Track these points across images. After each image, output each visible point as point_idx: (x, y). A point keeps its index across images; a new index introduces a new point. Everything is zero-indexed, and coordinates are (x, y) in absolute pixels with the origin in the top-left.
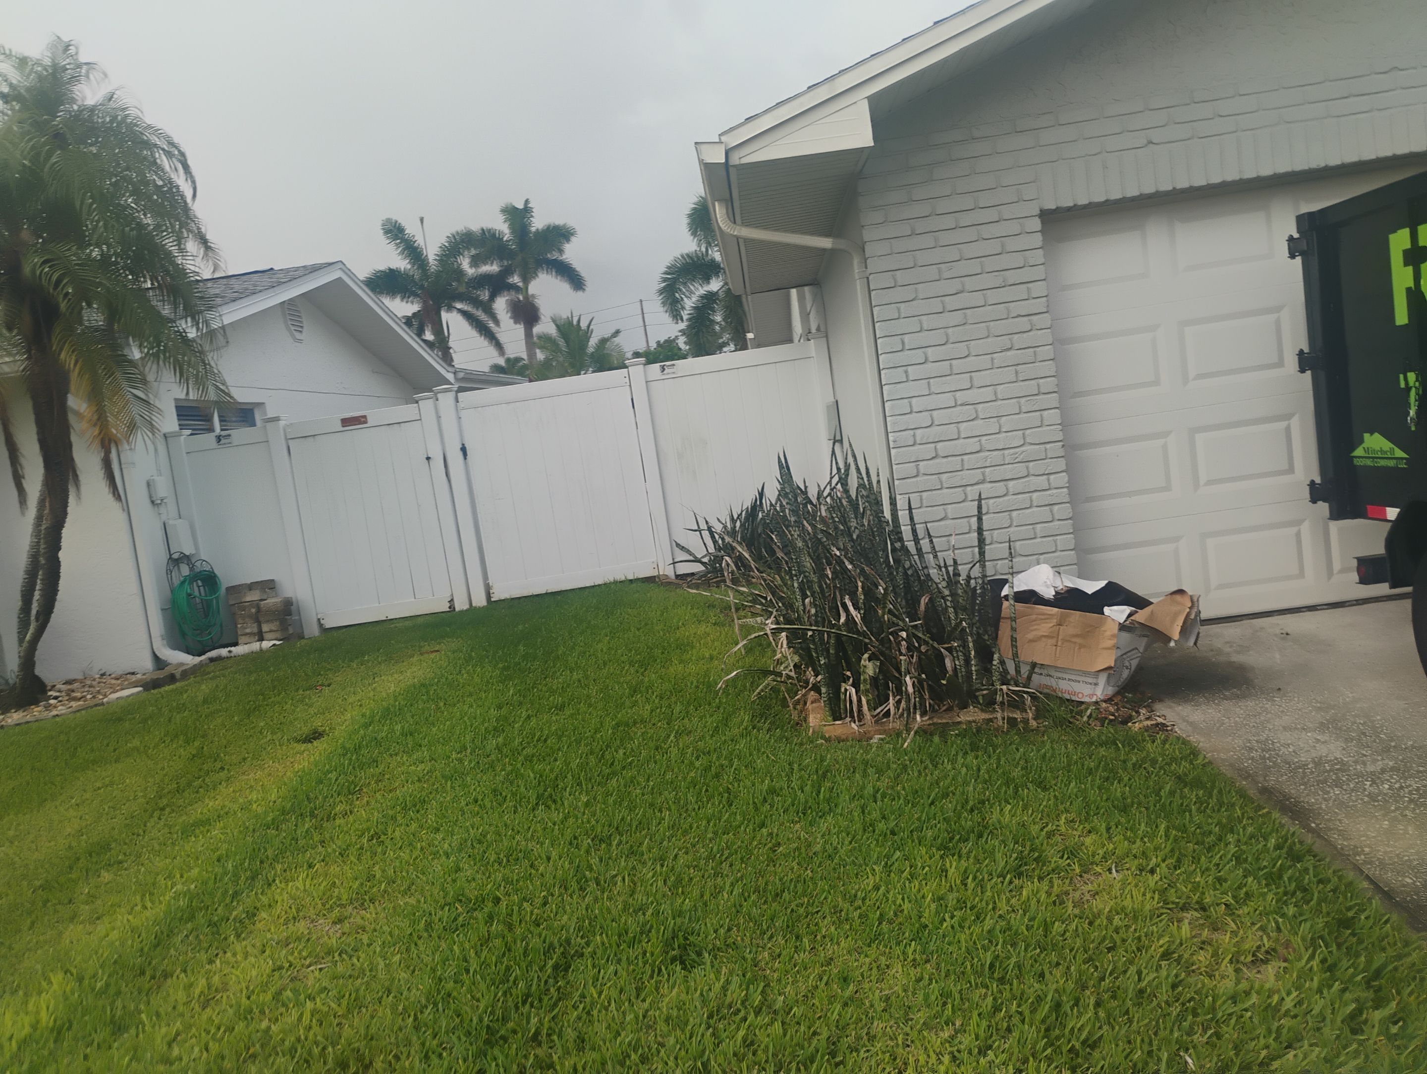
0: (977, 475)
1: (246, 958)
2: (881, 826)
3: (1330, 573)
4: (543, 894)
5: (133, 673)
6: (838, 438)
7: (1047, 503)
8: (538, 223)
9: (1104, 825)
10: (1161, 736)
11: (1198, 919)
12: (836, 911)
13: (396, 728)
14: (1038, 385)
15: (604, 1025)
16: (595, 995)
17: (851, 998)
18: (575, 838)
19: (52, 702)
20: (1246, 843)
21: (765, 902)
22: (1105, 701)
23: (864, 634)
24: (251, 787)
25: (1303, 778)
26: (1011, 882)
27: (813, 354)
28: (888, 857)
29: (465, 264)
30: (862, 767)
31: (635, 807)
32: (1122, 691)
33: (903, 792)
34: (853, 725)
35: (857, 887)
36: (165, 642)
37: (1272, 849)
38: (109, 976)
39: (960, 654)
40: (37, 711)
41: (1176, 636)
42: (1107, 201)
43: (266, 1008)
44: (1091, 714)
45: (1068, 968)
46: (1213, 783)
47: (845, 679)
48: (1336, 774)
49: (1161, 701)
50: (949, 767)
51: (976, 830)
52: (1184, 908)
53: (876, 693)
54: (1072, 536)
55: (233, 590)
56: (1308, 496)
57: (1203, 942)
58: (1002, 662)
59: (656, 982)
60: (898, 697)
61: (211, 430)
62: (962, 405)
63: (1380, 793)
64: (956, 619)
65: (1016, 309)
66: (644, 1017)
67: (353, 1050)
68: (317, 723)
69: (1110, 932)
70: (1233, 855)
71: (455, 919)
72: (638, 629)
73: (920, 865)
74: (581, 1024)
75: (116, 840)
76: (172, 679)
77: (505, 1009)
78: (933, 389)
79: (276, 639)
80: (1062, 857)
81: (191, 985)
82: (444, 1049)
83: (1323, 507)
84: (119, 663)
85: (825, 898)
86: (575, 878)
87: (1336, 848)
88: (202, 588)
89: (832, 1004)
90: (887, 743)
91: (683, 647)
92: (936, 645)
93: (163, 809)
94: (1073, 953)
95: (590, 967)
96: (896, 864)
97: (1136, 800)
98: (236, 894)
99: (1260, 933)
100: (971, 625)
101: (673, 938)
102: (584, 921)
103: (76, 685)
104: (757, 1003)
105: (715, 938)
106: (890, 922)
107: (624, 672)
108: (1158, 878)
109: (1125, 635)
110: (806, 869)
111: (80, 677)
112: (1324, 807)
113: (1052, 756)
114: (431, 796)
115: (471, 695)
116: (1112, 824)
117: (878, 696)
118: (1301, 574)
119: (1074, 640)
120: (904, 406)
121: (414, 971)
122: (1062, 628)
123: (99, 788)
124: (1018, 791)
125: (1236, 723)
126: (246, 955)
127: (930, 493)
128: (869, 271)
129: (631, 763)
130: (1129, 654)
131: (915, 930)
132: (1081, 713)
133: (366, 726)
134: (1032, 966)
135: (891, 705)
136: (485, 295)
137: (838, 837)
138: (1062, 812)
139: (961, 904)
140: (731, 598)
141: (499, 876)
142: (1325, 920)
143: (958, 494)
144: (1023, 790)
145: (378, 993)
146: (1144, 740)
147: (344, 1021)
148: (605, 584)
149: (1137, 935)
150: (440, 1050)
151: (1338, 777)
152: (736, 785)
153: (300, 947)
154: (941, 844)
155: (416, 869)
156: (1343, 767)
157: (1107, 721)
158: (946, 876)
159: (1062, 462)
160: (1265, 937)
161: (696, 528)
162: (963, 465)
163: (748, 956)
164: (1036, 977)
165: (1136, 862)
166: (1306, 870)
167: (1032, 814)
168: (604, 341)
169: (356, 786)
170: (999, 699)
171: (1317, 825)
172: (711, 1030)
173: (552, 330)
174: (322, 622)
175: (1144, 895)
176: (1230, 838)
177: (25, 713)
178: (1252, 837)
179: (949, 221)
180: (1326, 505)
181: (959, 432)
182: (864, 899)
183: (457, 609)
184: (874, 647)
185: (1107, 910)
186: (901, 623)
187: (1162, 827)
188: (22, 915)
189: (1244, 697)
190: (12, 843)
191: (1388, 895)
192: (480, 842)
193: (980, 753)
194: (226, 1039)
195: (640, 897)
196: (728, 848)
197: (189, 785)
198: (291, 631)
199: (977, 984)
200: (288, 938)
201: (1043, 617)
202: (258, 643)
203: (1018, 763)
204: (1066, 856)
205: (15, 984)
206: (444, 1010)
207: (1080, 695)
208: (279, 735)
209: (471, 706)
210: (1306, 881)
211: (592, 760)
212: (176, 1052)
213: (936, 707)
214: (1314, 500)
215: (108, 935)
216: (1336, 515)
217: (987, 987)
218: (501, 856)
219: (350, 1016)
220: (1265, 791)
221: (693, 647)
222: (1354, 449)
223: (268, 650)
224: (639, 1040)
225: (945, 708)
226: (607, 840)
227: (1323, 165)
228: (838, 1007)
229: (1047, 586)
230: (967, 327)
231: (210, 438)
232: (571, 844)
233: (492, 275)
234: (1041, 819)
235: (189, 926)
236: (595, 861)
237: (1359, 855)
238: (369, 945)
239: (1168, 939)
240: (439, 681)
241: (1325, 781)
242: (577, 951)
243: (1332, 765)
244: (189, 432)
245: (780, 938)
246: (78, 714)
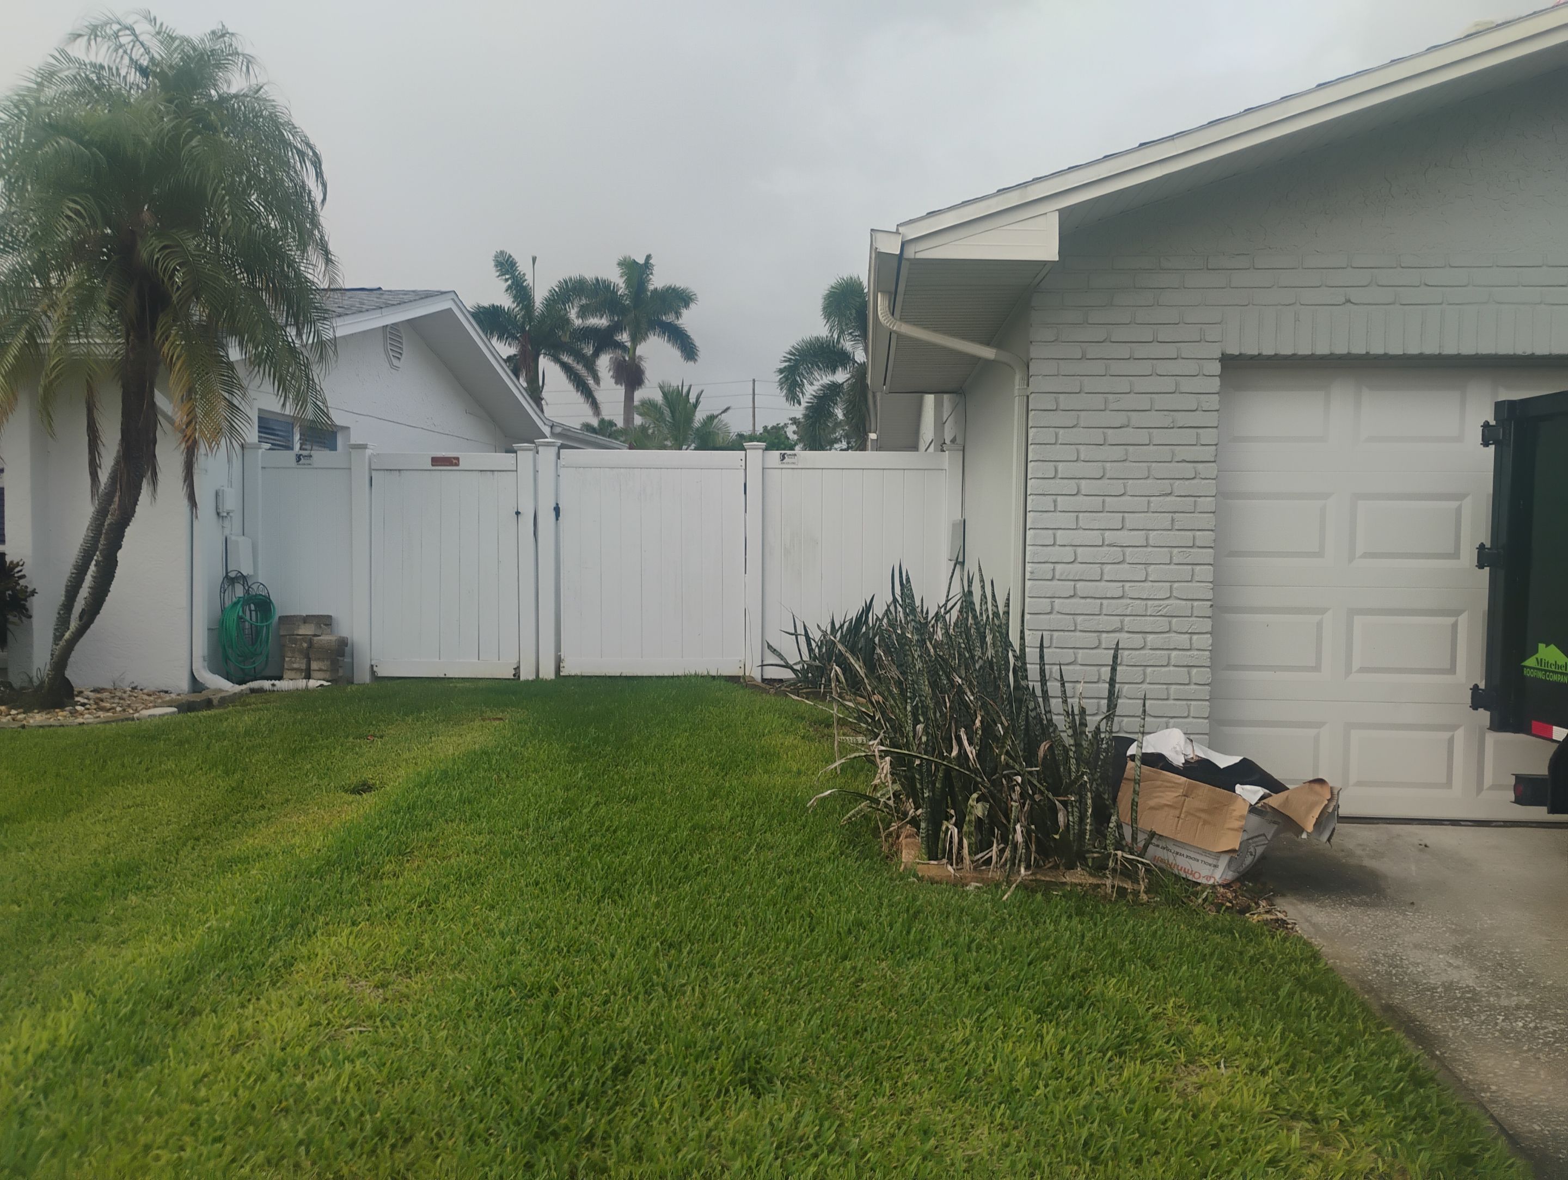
0: (1115, 622)
1: (281, 1008)
2: (974, 979)
3: (1480, 788)
4: (605, 992)
5: (166, 692)
6: (961, 559)
7: (1185, 664)
8: (658, 281)
9: (1215, 1016)
10: (1281, 933)
11: (1308, 1130)
12: (920, 1059)
13: (454, 793)
14: (1194, 537)
15: (664, 1138)
16: (657, 1105)
17: (930, 1152)
18: (643, 939)
19: (79, 708)
20: (1366, 1059)
21: (844, 1038)
22: (1224, 886)
23: (975, 771)
24: (294, 831)
25: (1430, 1002)
26: (1110, 1060)
27: (946, 466)
28: (981, 1012)
29: (573, 314)
30: (957, 913)
31: (709, 917)
32: (1242, 878)
33: (1000, 947)
34: (949, 867)
35: (945, 1038)
36: (206, 664)
37: (1394, 1069)
38: (134, 1004)
39: (1076, 809)
40: (62, 716)
41: (1310, 828)
42: (1294, 355)
43: (301, 1063)
44: (1207, 897)
45: (1168, 1159)
46: (1335, 991)
47: (948, 818)
48: (1467, 1002)
49: (1283, 895)
50: (1052, 928)
51: (1077, 998)
52: (1295, 1116)
53: (980, 837)
54: (1207, 703)
55: (286, 620)
56: (1469, 701)
57: (1313, 1156)
58: (1119, 826)
59: (723, 1102)
60: (1002, 846)
61: (290, 448)
62: (1109, 545)
63: (1513, 1030)
64: (1077, 771)
65: (1182, 453)
66: (708, 1136)
67: (393, 1120)
68: (368, 775)
69: (1216, 1129)
70: (1352, 1070)
71: (508, 1004)
72: (721, 730)
73: (1015, 1025)
74: (639, 1133)
75: (145, 864)
76: (208, 704)
77: (559, 1105)
78: (1081, 524)
79: (324, 680)
80: (1167, 1043)
81: (221, 1027)
82: (491, 1134)
83: (1484, 716)
84: (152, 678)
85: (909, 1044)
86: (641, 981)
87: (1460, 1080)
88: (254, 613)
89: (910, 1156)
90: (985, 892)
91: (769, 756)
92: (1050, 795)
93: (197, 839)
94: (1175, 1143)
95: (652, 1075)
96: (989, 1021)
97: (1251, 995)
98: (272, 941)
99: (1375, 1156)
100: (1091, 781)
101: (743, 1060)
102: (649, 1027)
103: (106, 695)
104: (830, 1140)
105: (788, 1067)
106: (979, 1080)
107: (703, 772)
108: (1270, 1080)
109: (1255, 819)
110: (890, 1010)
111: (109, 686)
112: (1451, 1035)
113: (1164, 935)
114: (488, 871)
115: (536, 771)
116: (1224, 1016)
117: (980, 841)
118: (1449, 784)
119: (1198, 814)
120: (1047, 537)
121: (461, 1049)
122: (1187, 799)
123: (129, 807)
124: (1124, 965)
125: (1363, 932)
126: (282, 1005)
127: (1062, 633)
128: (1031, 389)
129: (706, 870)
130: (1255, 840)
131: (1005, 1093)
132: (1196, 894)
133: (422, 786)
134: (1129, 1150)
135: (994, 852)
136: (589, 351)
137: (927, 983)
138: (1171, 995)
139: (1057, 1073)
140: (835, 711)
141: (559, 966)
142: (1446, 1153)
143: (1092, 639)
144: (1130, 965)
145: (421, 1066)
146: (1262, 934)
147: (384, 1090)
148: (685, 676)
149: (1243, 1136)
150: (486, 1136)
151: (1468, 1007)
152: (819, 910)
153: (340, 1006)
154: (1038, 1008)
155: (467, 944)
156: (1476, 997)
157: (1224, 908)
158: (1042, 1042)
159: (1209, 621)
160: (1380, 1160)
161: (793, 631)
162: (1101, 609)
163: (821, 1091)
164: (1133, 1162)
165: (1247, 1060)
166: (1428, 1098)
167: (1138, 992)
168: (711, 418)
169: (407, 848)
170: (1111, 864)
171: (1442, 1054)
172: (779, 1160)
173: (658, 397)
174: (375, 669)
175: (1254, 1096)
176: (1350, 1051)
177: (49, 716)
178: (1373, 1053)
179: (1123, 351)
180: (1488, 713)
181: (1102, 574)
182: (952, 1052)
183: (522, 678)
184: (985, 787)
185: (1214, 1105)
186: (1017, 767)
187: (1280, 1027)
188: (41, 926)
189: (1374, 905)
190: (32, 849)
191: (1513, 1139)
192: (538, 926)
193: (1086, 919)
194: (257, 1089)
195: (711, 1011)
196: (807, 975)
197: (226, 818)
198: (341, 673)
199: (1068, 1159)
200: (327, 995)
201: (1169, 785)
202: (304, 681)
203: (1126, 936)
204: (1172, 1042)
205: (33, 996)
206: (492, 1096)
207: (1197, 875)
208: (326, 781)
209: (536, 783)
210: (1427, 1109)
211: (665, 860)
212: (203, 1092)
213: (1041, 863)
214: (1475, 706)
215: (134, 961)
216: (1499, 725)
217: (1079, 1165)
218: (562, 945)
219: (390, 1086)
220: (1388, 1008)
221: (779, 758)
222: (1524, 660)
223: (314, 690)
224: (701, 1159)
225: (1050, 865)
226: (679, 947)
227: (1529, 352)
228: (917, 1159)
229: (1177, 752)
230: (1127, 464)
231: (289, 456)
232: (638, 943)
233: (600, 330)
234: (1147, 999)
235: (222, 965)
236: (663, 966)
237: (1485, 1092)
238: (413, 1016)
239: (1276, 1146)
240: (501, 751)
241: (1454, 1008)
242: (638, 1057)
243: (1463, 993)
244: (269, 446)
245: (857, 1078)
246: (108, 726)
